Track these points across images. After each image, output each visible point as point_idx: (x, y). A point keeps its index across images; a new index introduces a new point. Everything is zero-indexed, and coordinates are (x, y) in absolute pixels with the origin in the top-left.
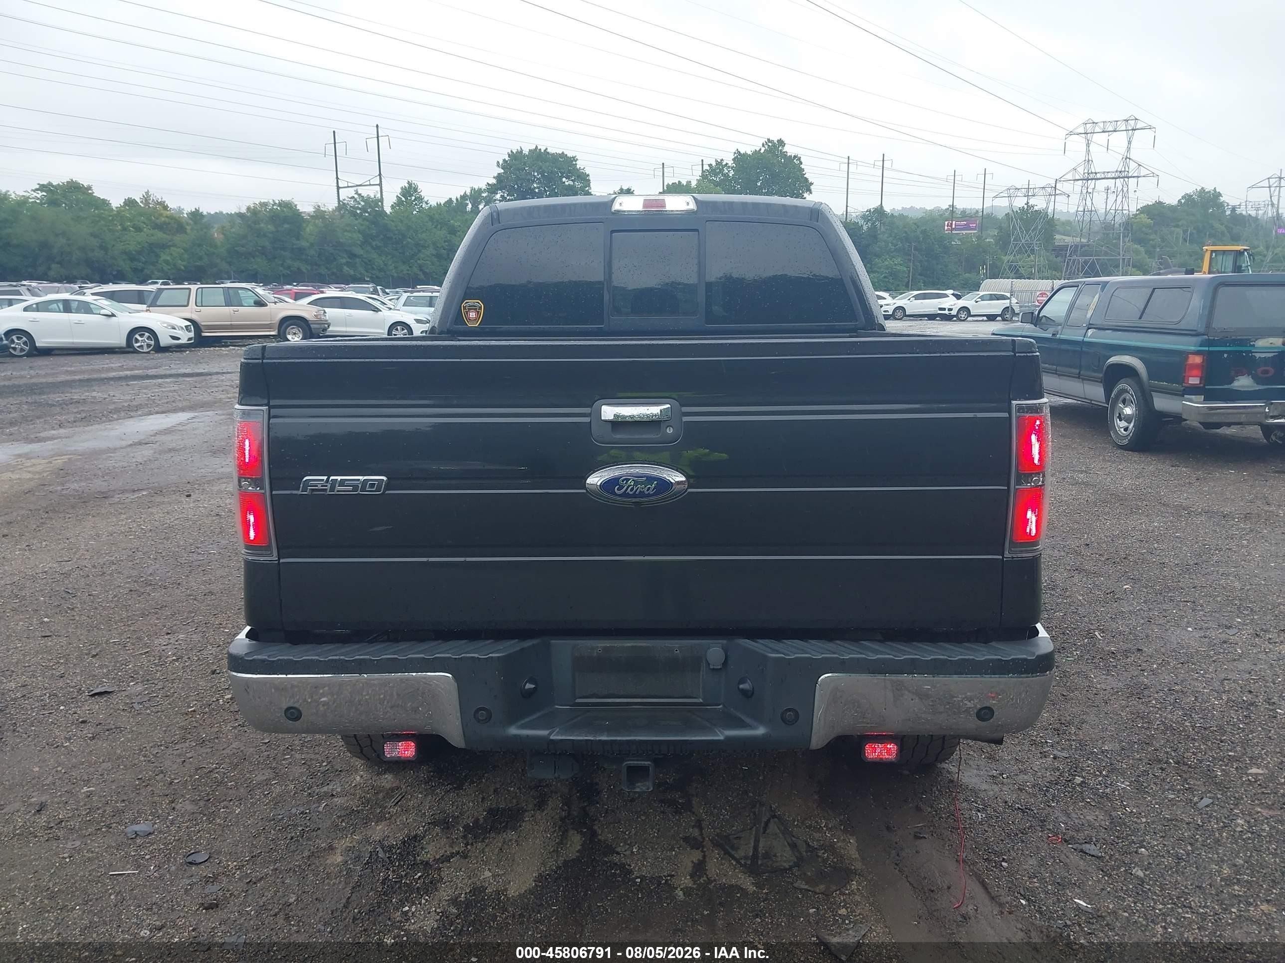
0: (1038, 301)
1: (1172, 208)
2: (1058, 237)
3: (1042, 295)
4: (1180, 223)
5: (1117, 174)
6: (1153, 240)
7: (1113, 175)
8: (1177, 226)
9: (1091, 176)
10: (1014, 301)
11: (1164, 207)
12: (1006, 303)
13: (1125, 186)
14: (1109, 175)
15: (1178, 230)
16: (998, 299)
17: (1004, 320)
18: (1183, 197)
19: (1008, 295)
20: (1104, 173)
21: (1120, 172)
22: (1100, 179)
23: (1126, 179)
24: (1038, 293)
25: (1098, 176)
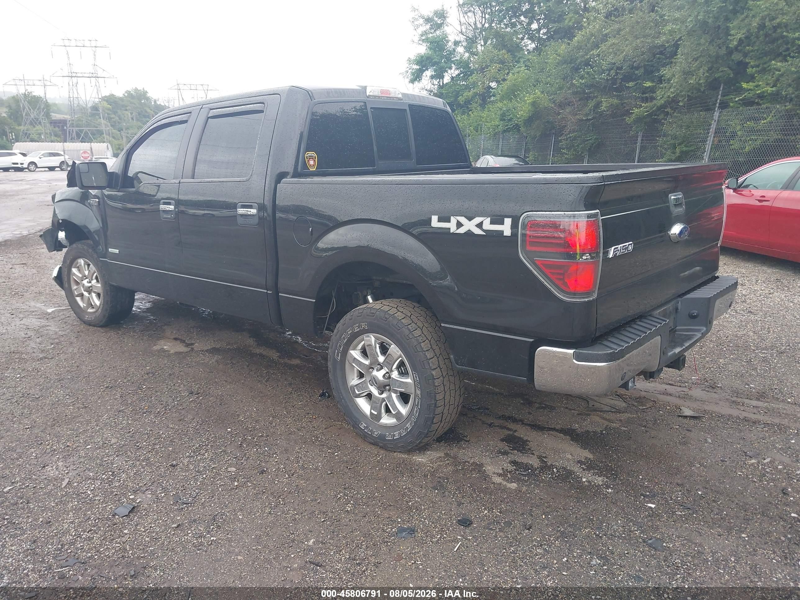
0: (82, 157)
1: (121, 99)
2: (52, 114)
3: (85, 152)
4: (127, 108)
5: (91, 75)
6: (113, 118)
7: (88, 75)
8: (126, 110)
9: (74, 75)
10: (67, 157)
11: (116, 98)
12: (61, 159)
13: (97, 83)
14: (85, 75)
15: (127, 112)
16: (54, 156)
17: (62, 170)
18: (126, 92)
19: (62, 153)
20: (82, 73)
21: (92, 73)
22: (80, 77)
23: (97, 78)
24: (81, 152)
25: (78, 75)
